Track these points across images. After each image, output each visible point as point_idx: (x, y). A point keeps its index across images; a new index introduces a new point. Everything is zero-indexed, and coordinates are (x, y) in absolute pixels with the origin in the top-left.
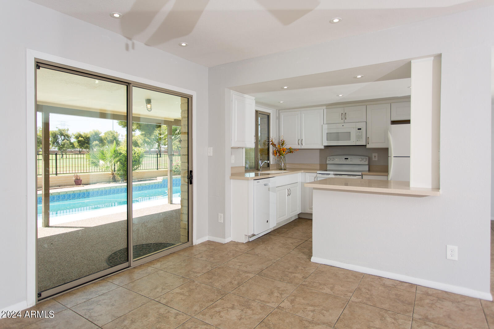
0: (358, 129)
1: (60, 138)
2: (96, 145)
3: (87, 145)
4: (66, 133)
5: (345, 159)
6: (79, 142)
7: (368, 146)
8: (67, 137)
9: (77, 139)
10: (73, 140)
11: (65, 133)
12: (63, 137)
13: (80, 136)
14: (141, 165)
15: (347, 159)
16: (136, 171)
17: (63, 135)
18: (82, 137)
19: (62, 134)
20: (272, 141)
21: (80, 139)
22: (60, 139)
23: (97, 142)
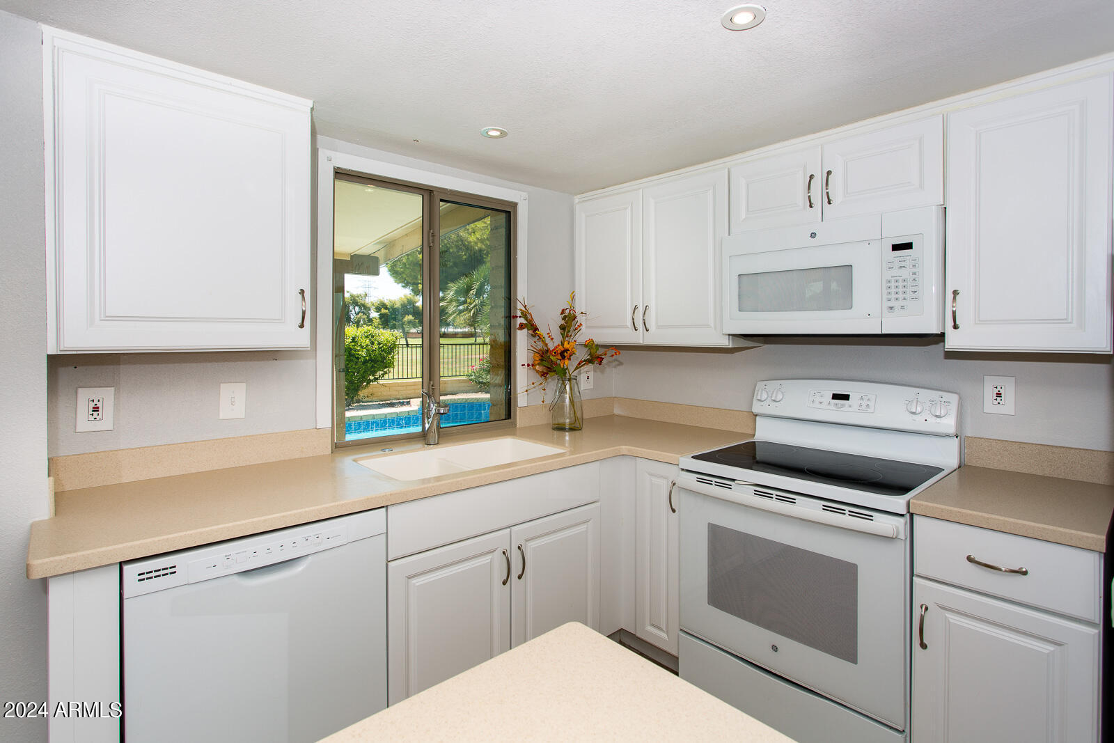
0: (896, 247)
1: (353, 310)
2: (410, 322)
3: (394, 322)
4: (363, 302)
5: (836, 397)
6: (382, 316)
7: (954, 342)
8: (365, 308)
9: (378, 312)
10: (374, 315)
11: (360, 301)
12: (357, 308)
13: (384, 306)
14: (392, 370)
15: (846, 397)
16: (381, 382)
17: (357, 305)
18: (386, 308)
19: (355, 303)
20: (524, 315)
21: (383, 311)
22: (353, 312)
23: (410, 317)
